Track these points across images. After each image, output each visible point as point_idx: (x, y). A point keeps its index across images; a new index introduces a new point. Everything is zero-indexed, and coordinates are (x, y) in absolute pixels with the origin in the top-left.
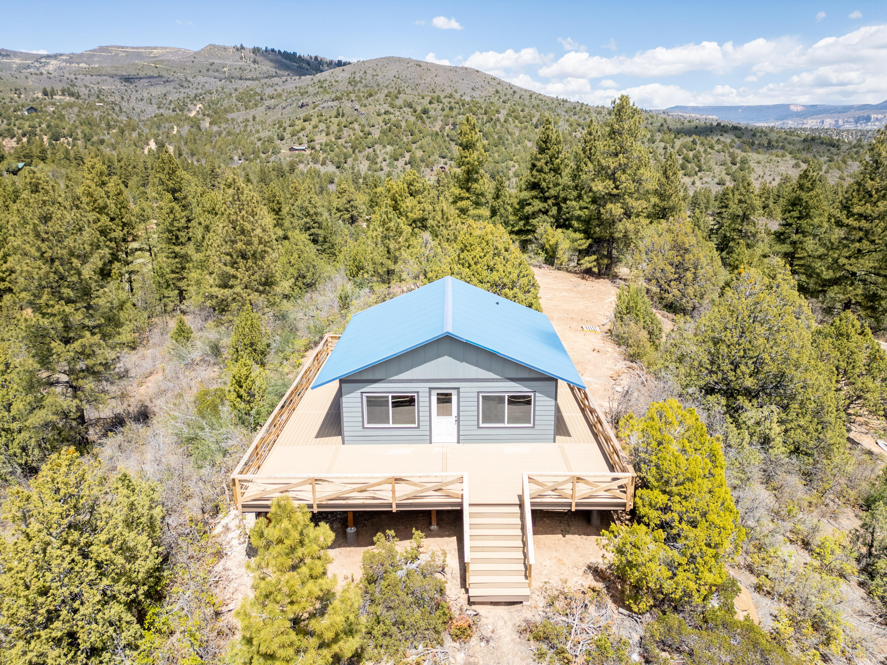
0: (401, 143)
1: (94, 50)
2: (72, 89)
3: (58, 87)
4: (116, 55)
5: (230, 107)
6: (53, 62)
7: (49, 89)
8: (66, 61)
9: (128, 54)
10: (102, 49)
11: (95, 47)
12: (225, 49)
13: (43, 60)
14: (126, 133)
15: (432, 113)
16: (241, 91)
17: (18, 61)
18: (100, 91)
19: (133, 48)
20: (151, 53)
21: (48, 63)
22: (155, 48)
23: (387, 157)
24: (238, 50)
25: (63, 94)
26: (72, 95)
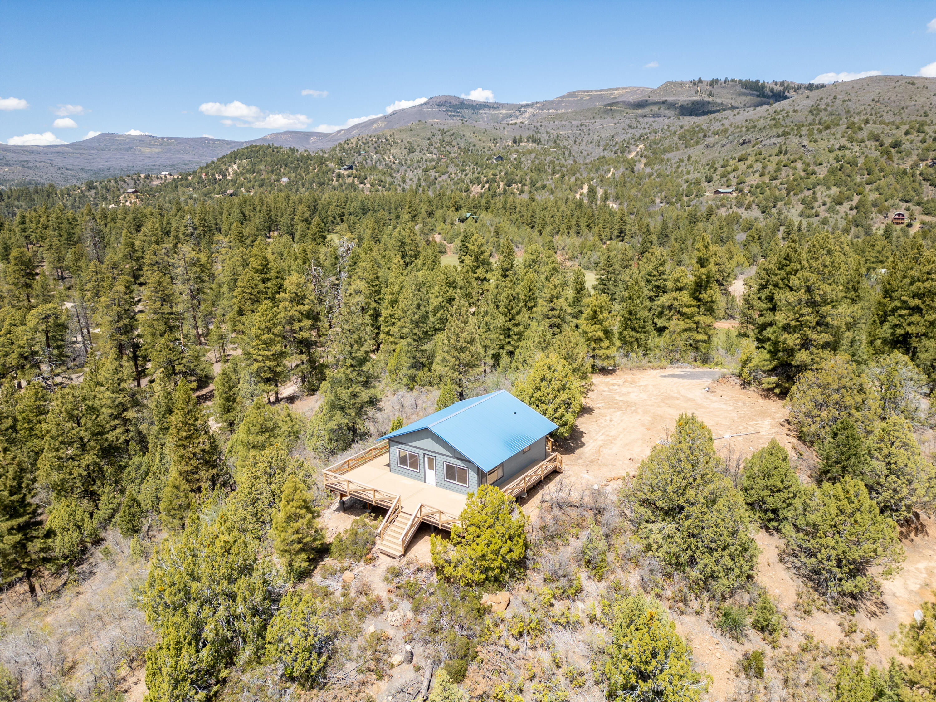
0: (850, 184)
1: (563, 97)
2: (535, 136)
3: (525, 135)
4: (582, 99)
5: (670, 146)
6: (530, 110)
7: (518, 137)
8: (539, 108)
9: (592, 98)
10: (571, 95)
11: (565, 93)
12: (681, 84)
13: (522, 109)
14: (566, 178)
15: (906, 146)
16: (687, 128)
17: (504, 111)
18: (558, 136)
19: (596, 91)
20: (612, 94)
21: (525, 111)
22: (617, 89)
23: (828, 200)
24: (695, 84)
25: (528, 141)
26: (534, 141)
